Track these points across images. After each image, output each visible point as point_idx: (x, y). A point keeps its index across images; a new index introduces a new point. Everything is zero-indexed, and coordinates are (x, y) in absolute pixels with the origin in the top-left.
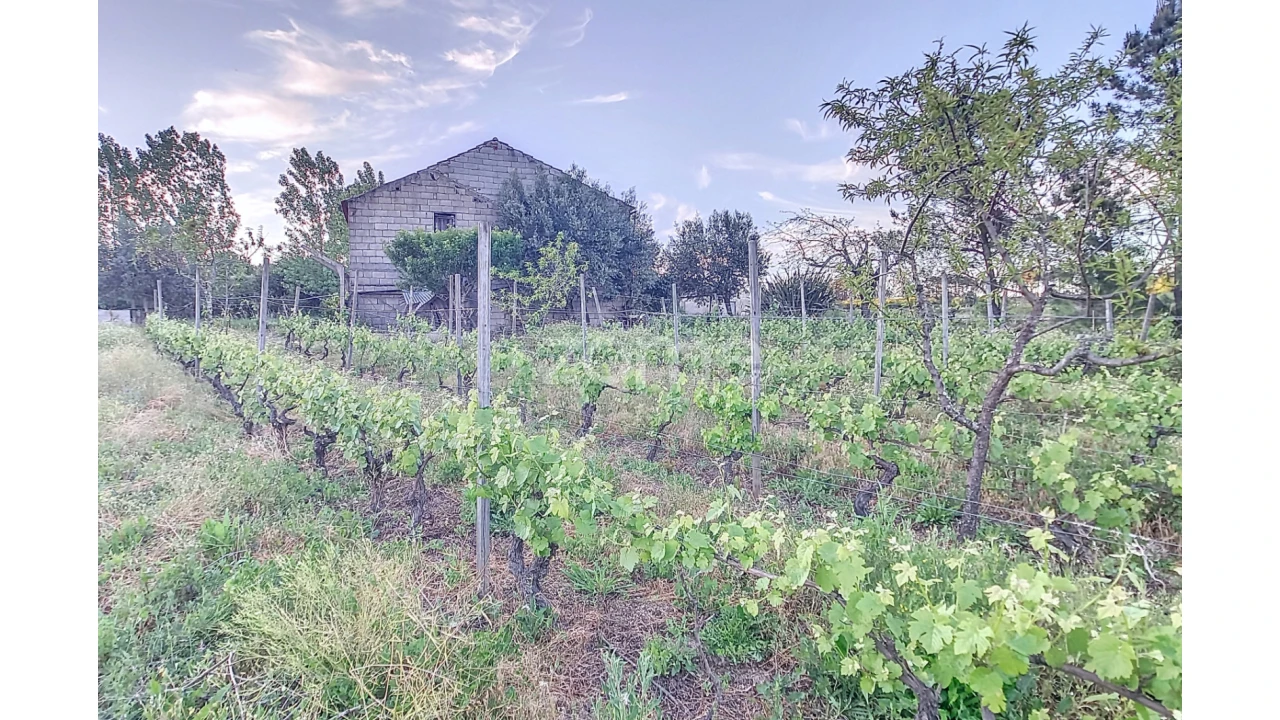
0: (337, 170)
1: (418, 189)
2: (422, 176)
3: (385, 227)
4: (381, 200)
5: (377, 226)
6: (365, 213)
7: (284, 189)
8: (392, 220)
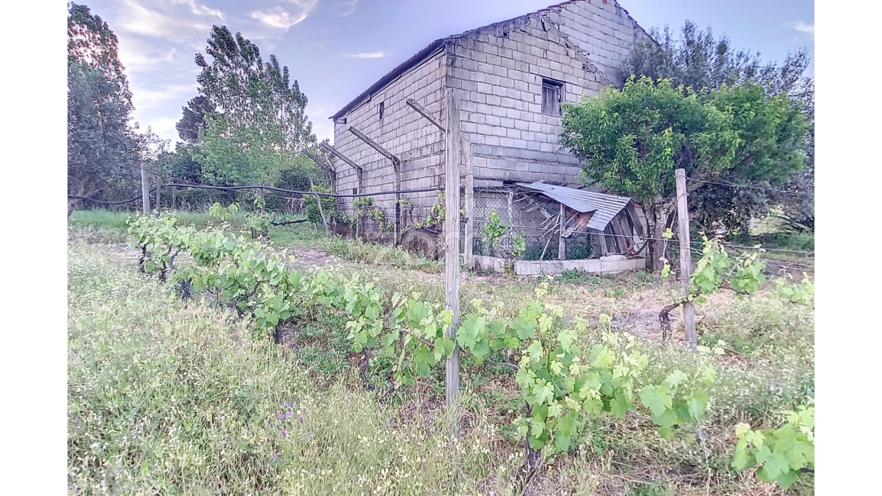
0: (257, 55)
1: (527, 39)
2: (533, 20)
3: (488, 89)
4: (487, 48)
5: (481, 87)
6: (467, 64)
7: (200, 70)
8: (497, 80)
